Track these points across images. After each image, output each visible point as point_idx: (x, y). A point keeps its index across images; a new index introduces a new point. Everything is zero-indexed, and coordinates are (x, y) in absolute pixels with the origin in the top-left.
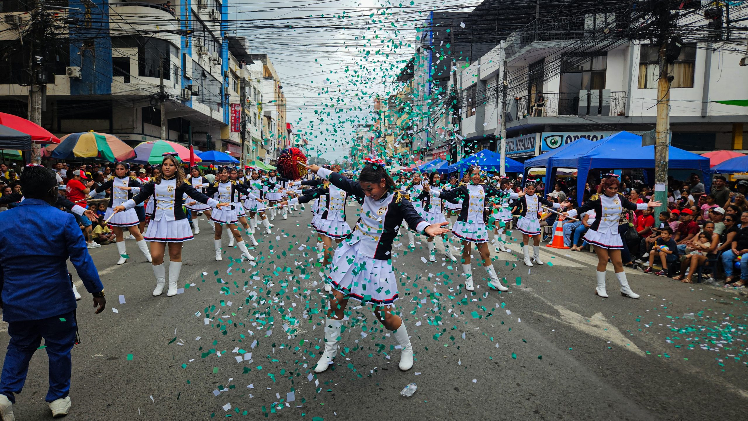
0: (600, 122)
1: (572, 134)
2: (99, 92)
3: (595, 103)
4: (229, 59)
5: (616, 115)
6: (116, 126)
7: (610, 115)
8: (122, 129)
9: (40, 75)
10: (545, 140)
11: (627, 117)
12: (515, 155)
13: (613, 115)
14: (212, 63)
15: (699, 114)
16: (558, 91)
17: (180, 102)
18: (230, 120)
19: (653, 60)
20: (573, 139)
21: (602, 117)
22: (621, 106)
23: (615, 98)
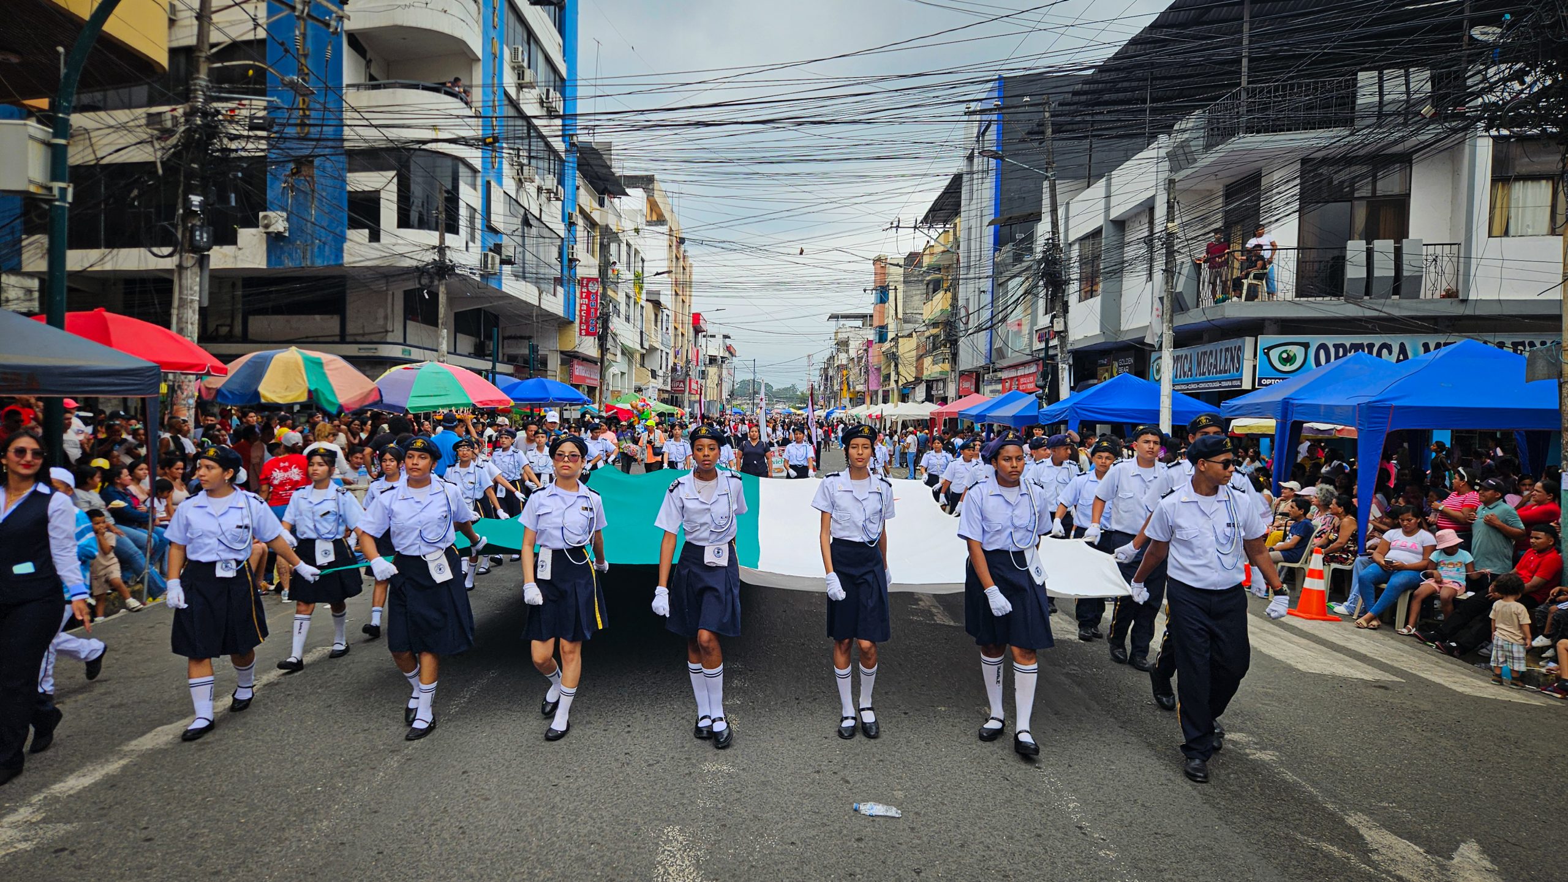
0: (1396, 313)
1: (1330, 340)
2: (319, 263)
3: (1384, 269)
4: (578, 188)
5: (1437, 296)
6: (351, 328)
7: (1422, 296)
8: (363, 335)
9: (198, 233)
10: (1267, 354)
11: (1465, 301)
12: (1193, 386)
13: (1429, 296)
14: (544, 196)
16: (1296, 245)
17: (478, 279)
18: (577, 313)
19: (1524, 170)
20: (1332, 351)
21: (1402, 300)
22: (1449, 277)
23: (1435, 258)
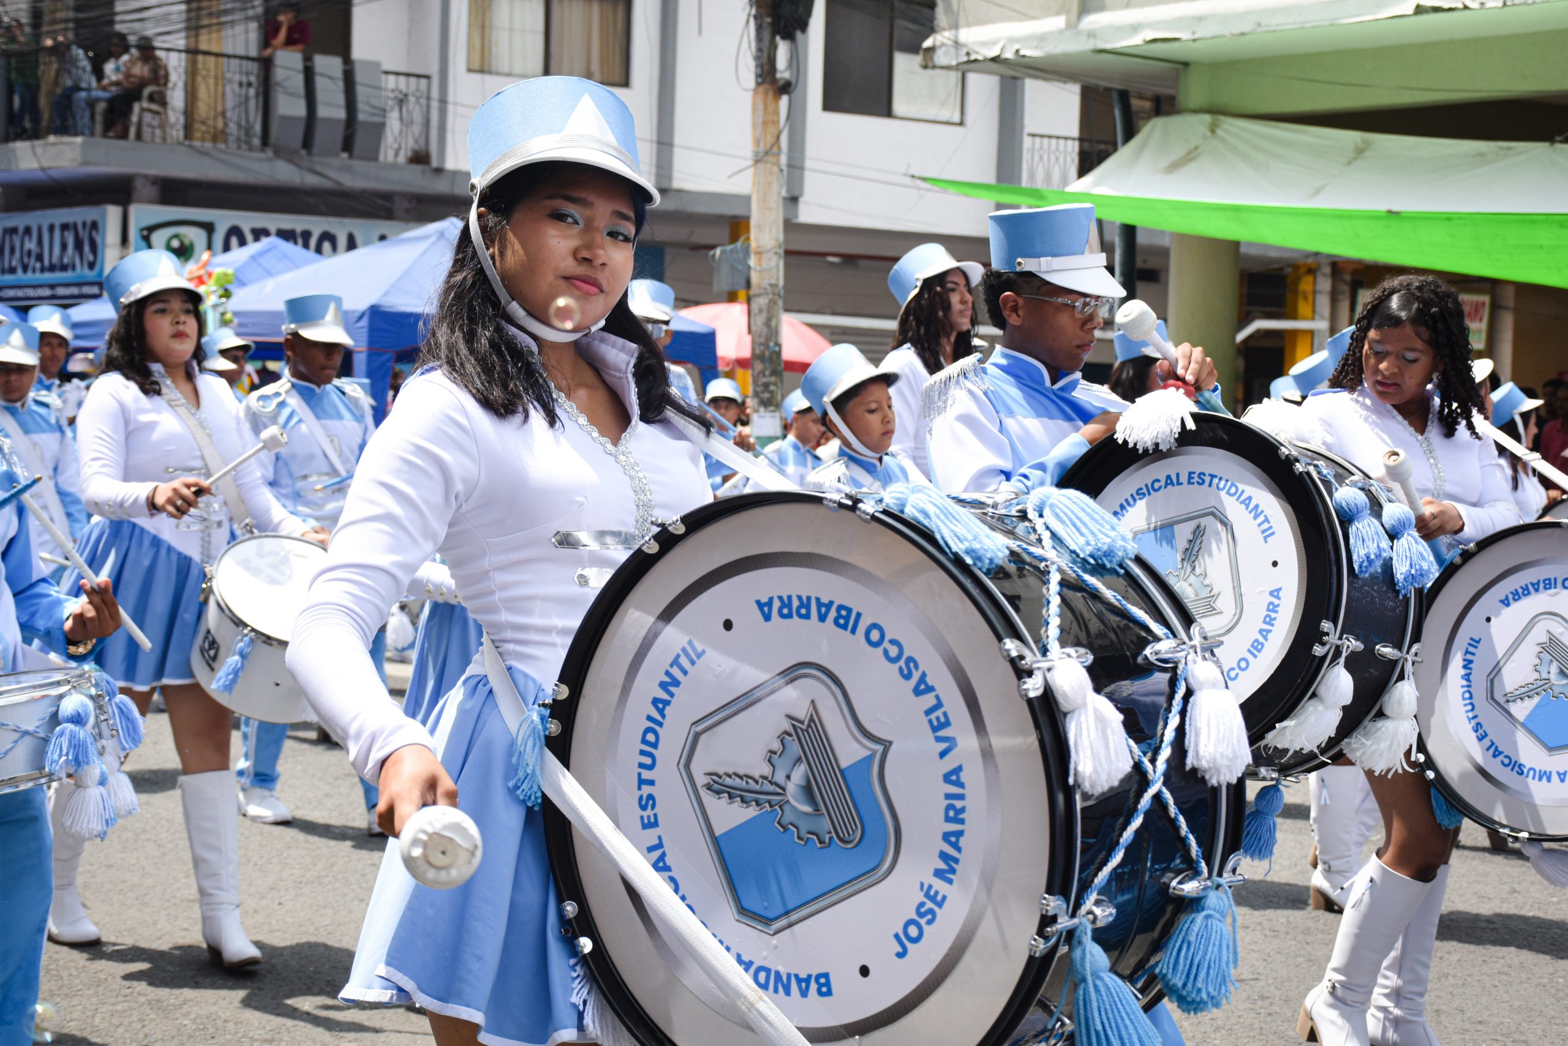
0: (349, 182)
1: (246, 221)
3: (331, 107)
5: (402, 159)
7: (381, 158)
10: (146, 238)
11: (439, 171)
13: (390, 158)
20: (249, 237)
21: (357, 164)
22: (417, 129)
23: (401, 96)
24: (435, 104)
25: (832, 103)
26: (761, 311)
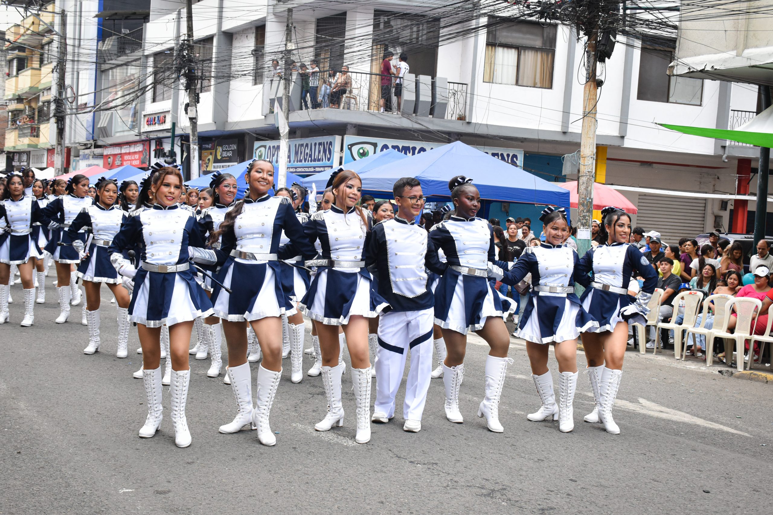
0: (432, 127)
1: (390, 142)
3: (426, 96)
5: (454, 118)
7: (446, 118)
10: (350, 149)
11: (469, 123)
12: (292, 170)
13: (449, 118)
15: (559, 129)
19: (503, 40)
21: (435, 119)
22: (461, 106)
23: (455, 92)
24: (469, 95)
25: (641, 96)
26: (583, 183)
